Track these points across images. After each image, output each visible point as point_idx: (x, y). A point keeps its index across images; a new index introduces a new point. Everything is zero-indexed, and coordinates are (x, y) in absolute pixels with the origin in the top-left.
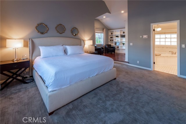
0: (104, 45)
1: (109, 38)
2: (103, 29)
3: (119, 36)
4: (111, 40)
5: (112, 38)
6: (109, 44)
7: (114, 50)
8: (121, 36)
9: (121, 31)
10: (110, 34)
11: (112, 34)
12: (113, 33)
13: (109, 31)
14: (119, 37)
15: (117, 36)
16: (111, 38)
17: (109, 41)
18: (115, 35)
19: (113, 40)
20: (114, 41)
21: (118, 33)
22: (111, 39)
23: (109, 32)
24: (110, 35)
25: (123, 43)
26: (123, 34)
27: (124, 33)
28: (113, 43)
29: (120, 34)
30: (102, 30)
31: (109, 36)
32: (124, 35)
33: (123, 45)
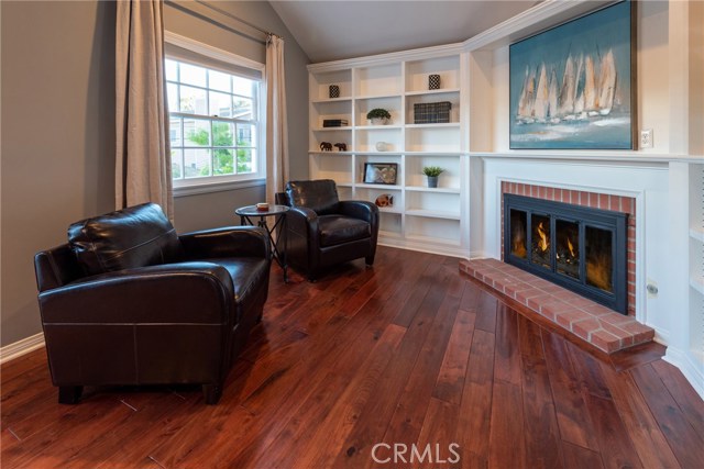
0: (276, 189)
1: (316, 122)
2: (265, 44)
3: (400, 111)
4: (327, 146)
5: (337, 123)
6: (318, 174)
7: (365, 234)
8: (417, 107)
9: (413, 66)
10: (319, 93)
11: (334, 91)
12: (341, 85)
13: (312, 68)
14: (400, 121)
15: (380, 114)
16: (327, 123)
17: (314, 147)
18: (362, 103)
19: (343, 147)
20: (354, 150)
21: (386, 83)
22: (334, 135)
23: (312, 78)
24: (319, 105)
25: (431, 164)
26: (434, 97)
27: (435, 82)
28: (348, 169)
29: (403, 94)
30: (255, 47)
31: (312, 109)
32: (437, 105)
33: (434, 184)
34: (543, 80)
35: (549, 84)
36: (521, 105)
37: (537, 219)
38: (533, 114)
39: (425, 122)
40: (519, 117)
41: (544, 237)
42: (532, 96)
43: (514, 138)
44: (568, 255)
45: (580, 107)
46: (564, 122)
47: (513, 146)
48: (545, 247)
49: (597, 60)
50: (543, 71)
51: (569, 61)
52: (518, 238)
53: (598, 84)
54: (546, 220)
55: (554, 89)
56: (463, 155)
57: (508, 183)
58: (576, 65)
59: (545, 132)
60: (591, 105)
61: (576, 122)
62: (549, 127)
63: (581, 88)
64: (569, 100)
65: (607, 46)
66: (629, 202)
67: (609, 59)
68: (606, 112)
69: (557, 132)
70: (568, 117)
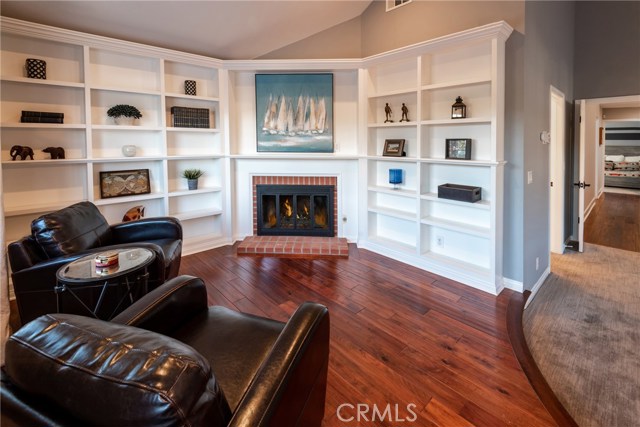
3: (161, 111)
15: (125, 111)
18: (99, 94)
19: (60, 153)
20: (89, 157)
25: (190, 167)
29: (164, 93)
33: (194, 186)
34: (283, 106)
35: (287, 109)
36: (266, 120)
37: (283, 198)
38: (276, 128)
39: (188, 126)
40: (264, 129)
41: (289, 208)
42: (275, 115)
43: (262, 144)
44: (305, 215)
45: (307, 127)
46: (297, 135)
47: (259, 149)
48: (290, 214)
49: (316, 102)
50: (283, 100)
51: (301, 99)
52: (271, 213)
53: (317, 115)
54: (290, 197)
55: (291, 113)
56: (224, 157)
57: (258, 177)
58: (304, 102)
59: (286, 141)
60: (313, 127)
61: (305, 136)
62: (288, 138)
63: (308, 116)
64: (300, 122)
65: (322, 95)
66: (334, 179)
67: (322, 103)
68: (321, 132)
69: (292, 142)
70: (300, 133)
